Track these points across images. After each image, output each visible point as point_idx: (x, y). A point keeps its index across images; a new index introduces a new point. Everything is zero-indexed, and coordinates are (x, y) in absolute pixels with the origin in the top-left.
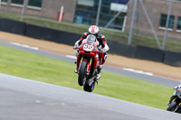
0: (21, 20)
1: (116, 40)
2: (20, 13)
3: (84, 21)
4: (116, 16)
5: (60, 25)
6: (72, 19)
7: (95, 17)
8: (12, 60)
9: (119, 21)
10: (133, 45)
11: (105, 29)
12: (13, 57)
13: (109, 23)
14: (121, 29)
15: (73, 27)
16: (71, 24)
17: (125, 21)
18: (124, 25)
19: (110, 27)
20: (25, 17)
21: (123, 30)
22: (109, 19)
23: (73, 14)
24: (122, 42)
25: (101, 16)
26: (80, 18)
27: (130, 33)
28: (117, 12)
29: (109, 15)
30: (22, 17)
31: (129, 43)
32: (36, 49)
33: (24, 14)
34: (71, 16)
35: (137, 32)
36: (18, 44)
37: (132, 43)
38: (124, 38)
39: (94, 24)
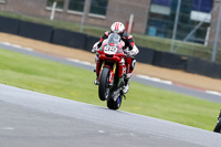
0: (81, 31)
1: (197, 56)
2: (80, 23)
3: (158, 33)
4: (197, 27)
6: (143, 31)
7: (172, 28)
8: (70, 80)
9: (201, 34)
10: (218, 63)
11: (185, 42)
12: (71, 76)
13: (189, 36)
14: (203, 43)
15: (144, 40)
16: (142, 37)
17: (208, 33)
18: (207, 38)
19: (190, 41)
20: (86, 27)
21: (206, 44)
22: (188, 30)
23: (145, 24)
24: (204, 59)
25: (179, 26)
26: (153, 30)
27: (215, 48)
28: (198, 22)
29: (189, 26)
30: (82, 27)
31: (213, 59)
33: (85, 24)
34: (142, 26)
36: (77, 61)
37: (216, 59)
38: (207, 54)
39: (171, 37)
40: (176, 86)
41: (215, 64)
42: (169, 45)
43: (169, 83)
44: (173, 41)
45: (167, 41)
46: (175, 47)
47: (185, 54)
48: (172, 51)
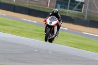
0: (27, 7)
1: (78, 17)
2: (26, 3)
3: (61, 7)
4: (78, 4)
5: (48, 9)
6: (55, 6)
7: (67, 5)
8: (22, 28)
9: (80, 7)
10: (88, 20)
11: (73, 11)
12: (23, 26)
13: (75, 8)
14: (81, 11)
17: (83, 7)
18: (83, 9)
19: (75, 10)
20: (30, 5)
21: (82, 11)
22: (75, 6)
23: (55, 3)
24: (81, 18)
25: (70, 4)
26: (59, 6)
27: (86, 13)
28: (79, 2)
29: (75, 4)
30: (27, 5)
31: (86, 19)
32: (36, 22)
33: (29, 3)
34: (54, 4)
35: (90, 13)
36: (25, 20)
37: (87, 19)
38: (83, 16)
39: (67, 9)
41: (86, 21)
42: (66, 12)
43: (66, 29)
44: (68, 11)
45: (65, 10)
46: (69, 13)
47: (73, 16)
48: (67, 15)
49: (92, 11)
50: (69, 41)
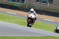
3: (12, 1)
5: (4, 2)
9: (23, 1)
11: (19, 3)
13: (20, 1)
14: (24, 3)
15: (8, 3)
16: (8, 2)
27: (27, 4)
31: (27, 7)
35: (29, 4)
37: (28, 7)
38: (25, 6)
39: (15, 2)
40: (17, 15)
41: (27, 9)
42: (15, 4)
43: (15, 14)
44: (16, 3)
45: (14, 3)
46: (16, 4)
47: (19, 6)
48: (16, 5)
49: (30, 3)
50: (16, 21)
